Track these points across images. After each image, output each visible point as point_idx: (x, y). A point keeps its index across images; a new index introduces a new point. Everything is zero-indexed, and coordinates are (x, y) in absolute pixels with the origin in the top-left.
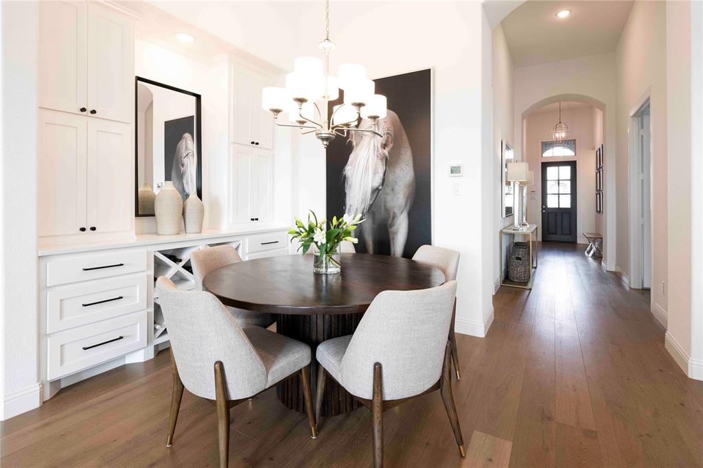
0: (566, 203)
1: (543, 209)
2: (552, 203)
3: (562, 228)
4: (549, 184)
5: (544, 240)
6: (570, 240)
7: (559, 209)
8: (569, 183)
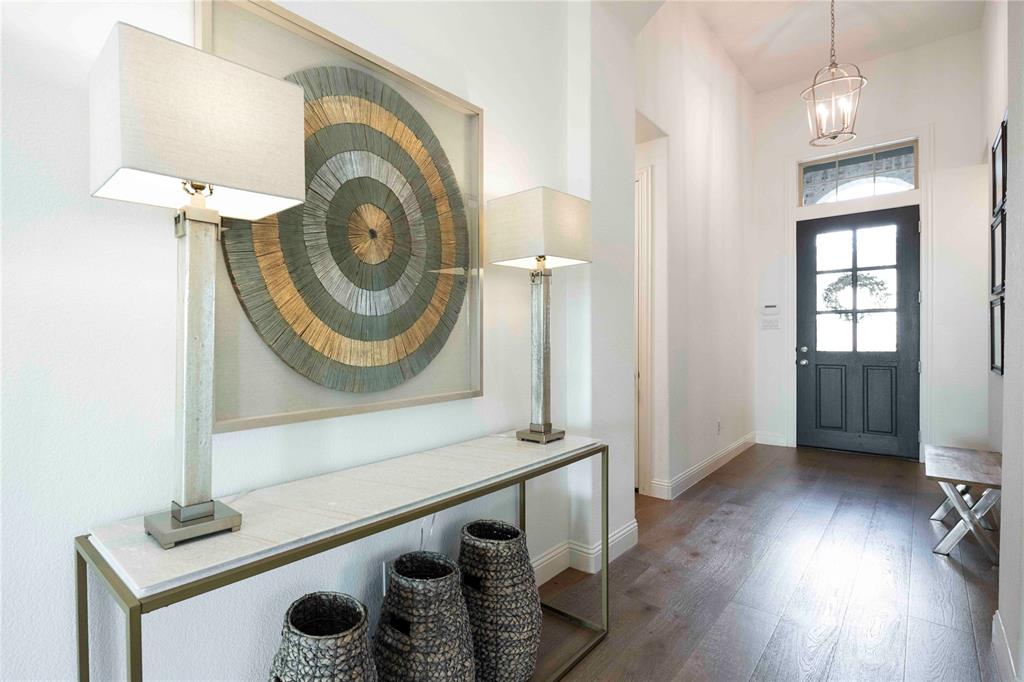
0: (880, 336)
1: (800, 355)
2: (832, 337)
3: (865, 408)
4: (822, 283)
5: (803, 445)
6: (894, 451)
7: (855, 355)
8: (890, 278)
